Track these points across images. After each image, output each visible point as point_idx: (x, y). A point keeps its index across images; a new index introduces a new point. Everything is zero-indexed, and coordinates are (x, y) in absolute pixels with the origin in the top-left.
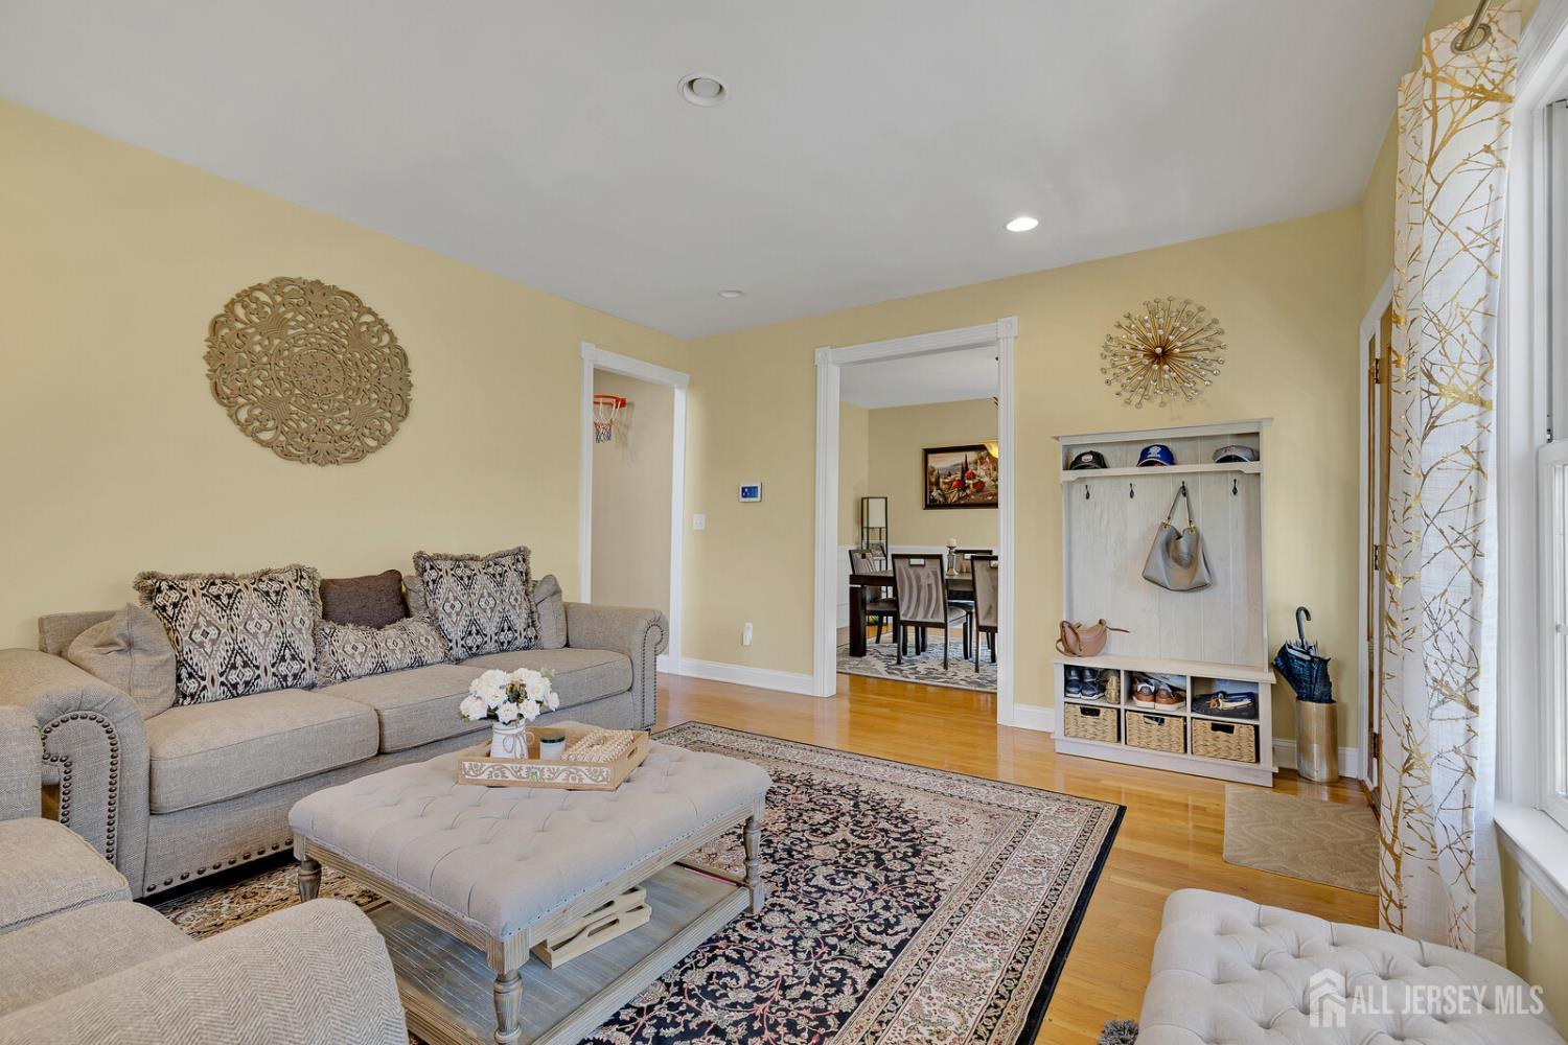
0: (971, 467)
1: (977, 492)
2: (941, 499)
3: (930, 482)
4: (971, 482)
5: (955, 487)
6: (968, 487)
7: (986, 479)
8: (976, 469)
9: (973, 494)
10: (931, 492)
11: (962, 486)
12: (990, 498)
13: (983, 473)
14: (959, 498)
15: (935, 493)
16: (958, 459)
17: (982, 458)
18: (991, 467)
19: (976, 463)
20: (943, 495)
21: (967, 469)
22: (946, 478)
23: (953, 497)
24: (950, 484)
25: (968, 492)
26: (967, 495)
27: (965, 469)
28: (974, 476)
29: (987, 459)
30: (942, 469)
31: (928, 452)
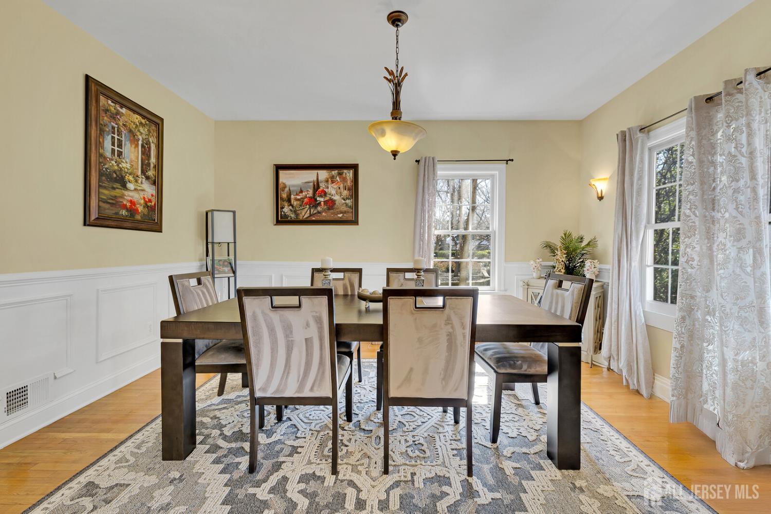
0: (322, 186)
1: (329, 209)
2: (293, 215)
3: (282, 199)
4: (322, 199)
5: (306, 204)
6: (319, 204)
7: (336, 198)
8: (328, 188)
9: (324, 211)
10: (282, 208)
11: (313, 202)
12: (340, 215)
13: (333, 192)
14: (311, 215)
15: (286, 209)
16: (310, 176)
17: (332, 177)
18: (342, 186)
19: (327, 181)
20: (295, 212)
21: (318, 187)
22: (297, 195)
23: (305, 214)
24: (301, 200)
25: (319, 209)
26: (319, 212)
27: (316, 187)
28: (325, 194)
29: (338, 178)
30: (294, 186)
31: (279, 168)
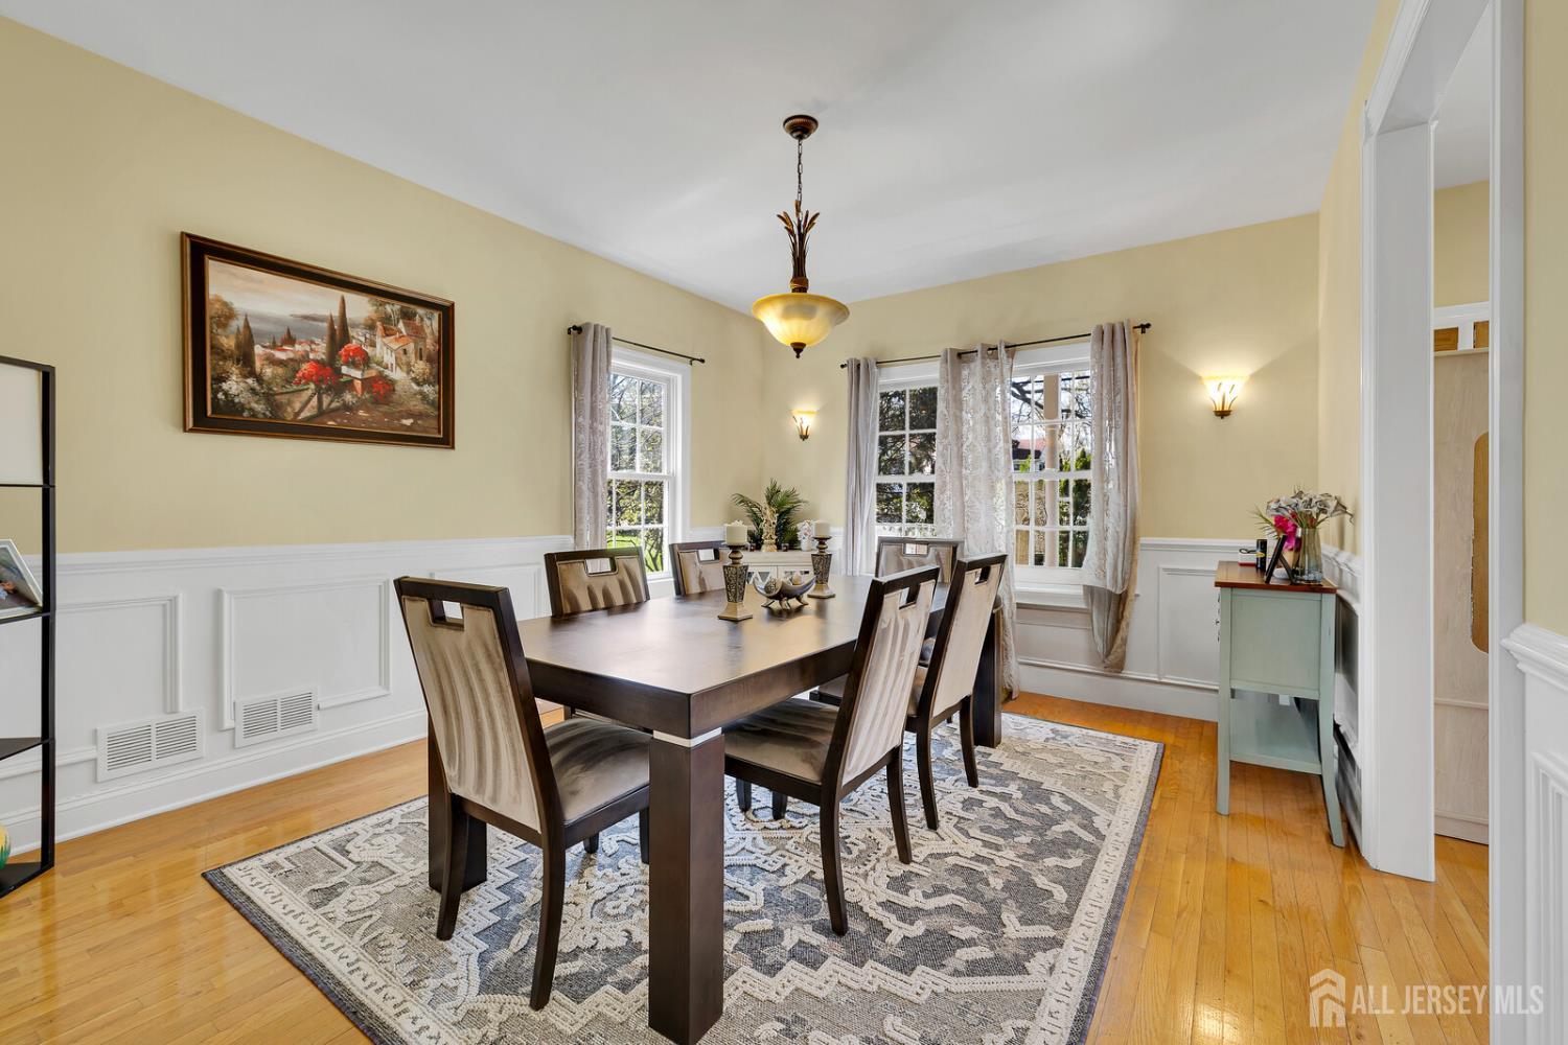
0: (358, 336)
1: (376, 402)
2: (259, 407)
3: (219, 352)
4: (357, 374)
5: (308, 379)
6: (349, 384)
7: (397, 375)
8: (373, 345)
9: (362, 404)
10: (220, 379)
11: (328, 377)
12: (408, 422)
13: (389, 359)
14: (321, 413)
15: (235, 385)
16: (323, 302)
17: (386, 319)
18: (411, 347)
19: (371, 327)
20: (268, 397)
21: (346, 338)
22: (274, 346)
23: (303, 404)
24: (292, 365)
25: (348, 397)
26: (346, 407)
27: (339, 334)
28: (366, 361)
29: (401, 325)
30: (262, 318)
31: (202, 249)
